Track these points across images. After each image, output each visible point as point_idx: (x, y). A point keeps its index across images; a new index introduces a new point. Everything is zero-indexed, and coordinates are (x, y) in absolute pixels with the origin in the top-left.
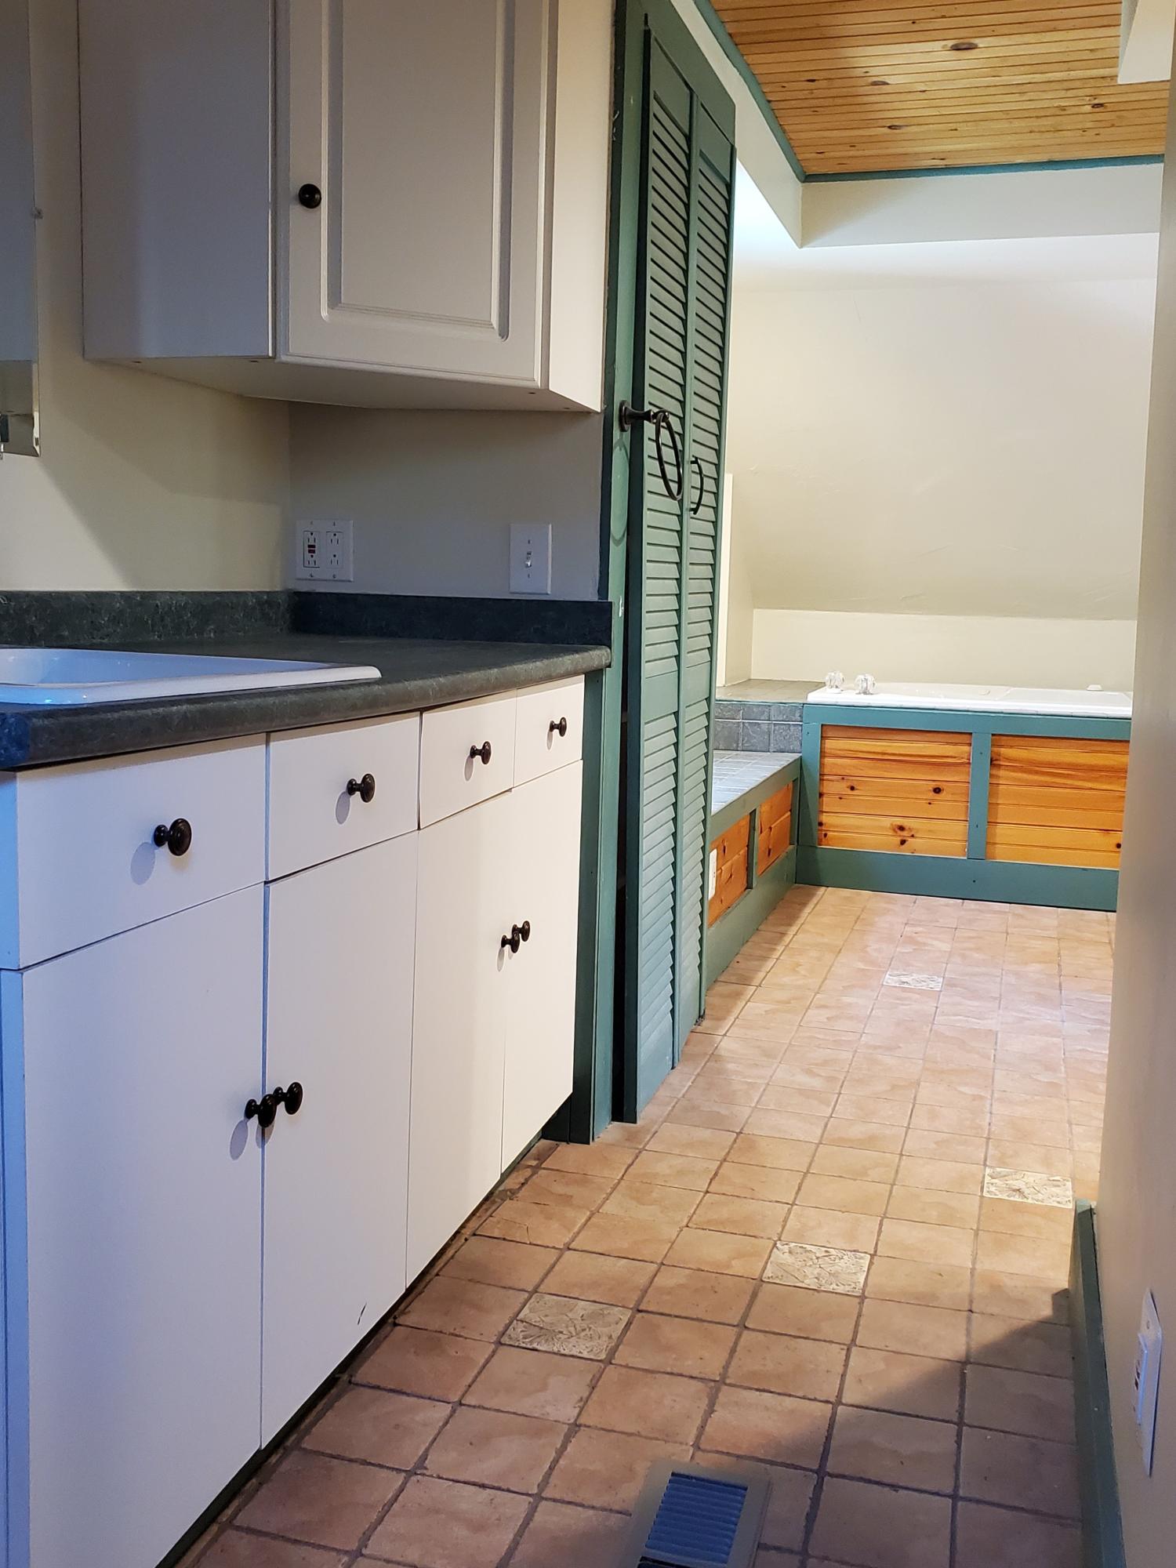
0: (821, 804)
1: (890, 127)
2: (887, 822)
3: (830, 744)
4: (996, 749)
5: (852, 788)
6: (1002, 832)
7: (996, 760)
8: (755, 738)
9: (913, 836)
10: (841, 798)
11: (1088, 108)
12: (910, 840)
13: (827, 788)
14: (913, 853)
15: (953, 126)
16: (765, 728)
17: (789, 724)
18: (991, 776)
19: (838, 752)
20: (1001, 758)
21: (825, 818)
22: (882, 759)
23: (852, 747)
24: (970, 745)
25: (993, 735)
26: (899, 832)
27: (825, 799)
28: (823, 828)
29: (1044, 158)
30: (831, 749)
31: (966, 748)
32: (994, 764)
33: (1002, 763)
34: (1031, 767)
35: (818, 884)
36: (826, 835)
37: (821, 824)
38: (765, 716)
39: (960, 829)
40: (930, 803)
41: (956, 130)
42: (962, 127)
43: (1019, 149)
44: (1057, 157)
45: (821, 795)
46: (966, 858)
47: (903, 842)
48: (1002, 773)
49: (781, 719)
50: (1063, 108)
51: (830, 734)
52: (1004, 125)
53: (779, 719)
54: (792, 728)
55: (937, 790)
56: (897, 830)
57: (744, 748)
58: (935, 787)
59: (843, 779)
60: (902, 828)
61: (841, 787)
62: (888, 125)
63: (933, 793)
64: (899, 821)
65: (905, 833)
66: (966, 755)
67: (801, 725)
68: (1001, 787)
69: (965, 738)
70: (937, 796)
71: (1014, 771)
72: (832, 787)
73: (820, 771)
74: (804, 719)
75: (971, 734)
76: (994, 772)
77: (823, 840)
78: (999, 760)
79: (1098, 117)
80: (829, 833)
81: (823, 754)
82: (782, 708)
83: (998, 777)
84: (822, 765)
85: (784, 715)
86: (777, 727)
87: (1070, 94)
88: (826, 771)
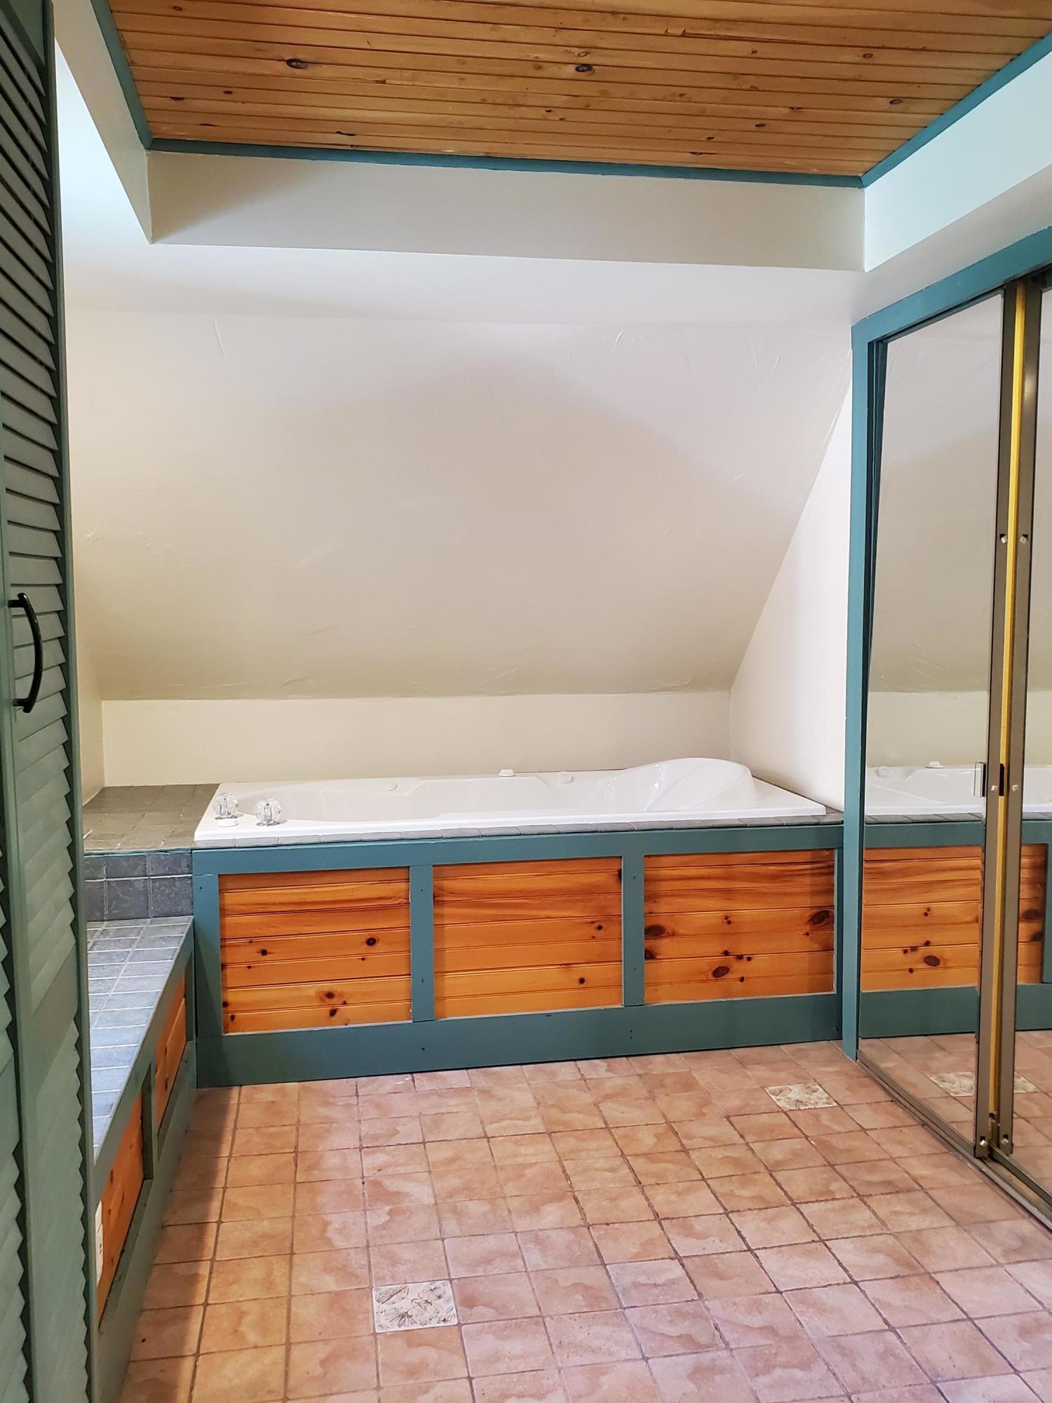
0: (224, 980)
1: (289, 62)
2: (312, 990)
3: (232, 898)
4: (438, 883)
5: (264, 953)
6: (454, 983)
7: (438, 896)
8: (126, 901)
9: (345, 1003)
10: (249, 967)
11: (570, 70)
12: (342, 1008)
13: (232, 956)
14: (346, 1025)
15: (382, 74)
16: (140, 886)
17: (174, 878)
18: (436, 916)
19: (243, 907)
20: (445, 893)
21: (232, 996)
22: (300, 910)
23: (261, 900)
24: (408, 880)
25: (434, 866)
26: (328, 1000)
27: (229, 971)
28: (229, 1009)
29: (479, 149)
30: (232, 905)
31: (403, 886)
32: (438, 900)
33: (445, 899)
34: (479, 900)
35: (230, 1085)
36: (233, 1018)
37: (225, 1004)
38: (140, 868)
39: (400, 985)
40: (363, 959)
41: (384, 82)
42: (394, 78)
43: (458, 130)
44: (499, 149)
45: (224, 966)
46: (411, 1021)
47: (333, 1013)
48: (447, 910)
49: (163, 872)
50: (538, 64)
51: (229, 885)
52: (450, 82)
53: (159, 873)
54: (178, 883)
55: (371, 942)
56: (324, 997)
57: (112, 917)
58: (369, 937)
59: (251, 942)
60: (330, 995)
61: (251, 953)
62: (287, 58)
63: (367, 946)
64: (327, 987)
65: (335, 1001)
66: (403, 894)
67: (191, 878)
68: (447, 928)
69: (402, 874)
70: (373, 949)
71: (456, 907)
72: (239, 955)
73: (221, 935)
74: (193, 871)
75: (409, 867)
76: (439, 911)
77: (230, 1025)
78: (444, 896)
79: (577, 88)
80: (238, 1015)
81: (223, 912)
82: (163, 857)
83: (442, 916)
84: (223, 927)
85: (165, 867)
86: (157, 884)
87: (562, 37)
88: (228, 934)
